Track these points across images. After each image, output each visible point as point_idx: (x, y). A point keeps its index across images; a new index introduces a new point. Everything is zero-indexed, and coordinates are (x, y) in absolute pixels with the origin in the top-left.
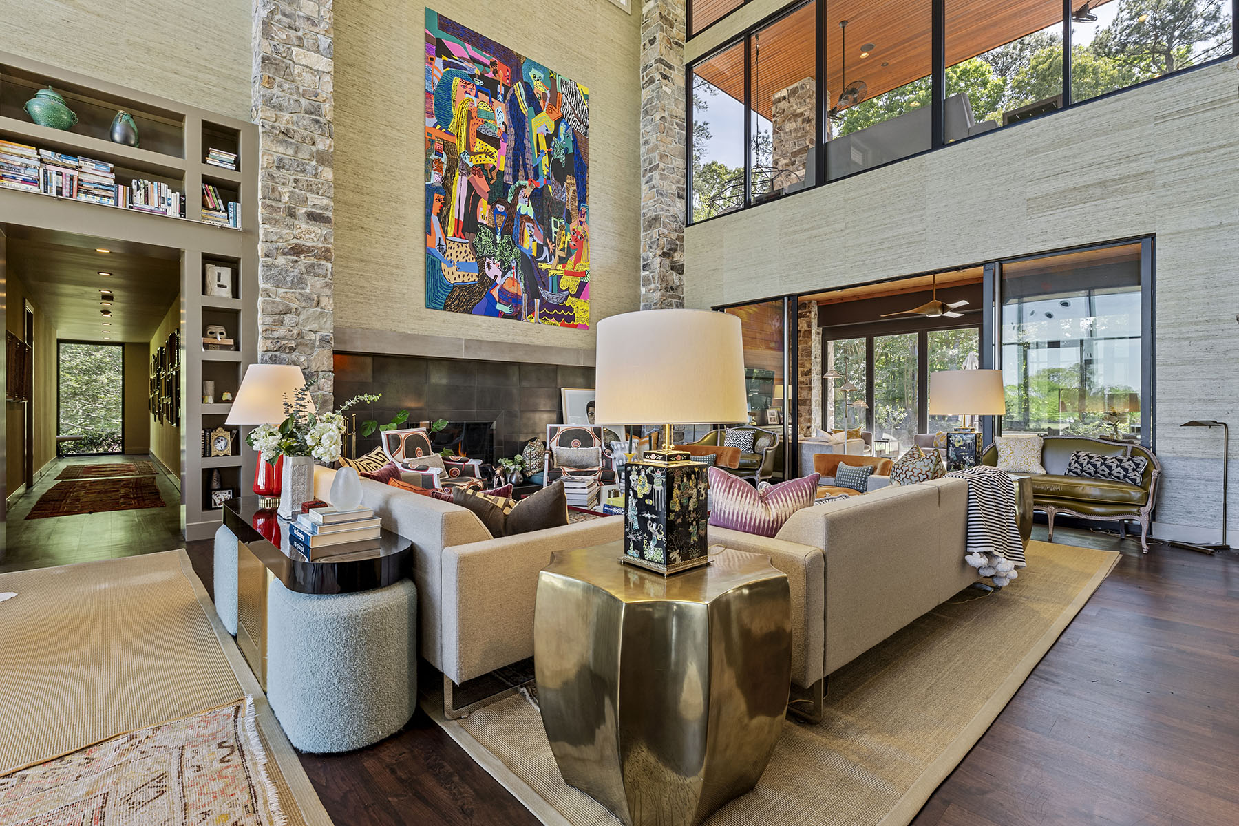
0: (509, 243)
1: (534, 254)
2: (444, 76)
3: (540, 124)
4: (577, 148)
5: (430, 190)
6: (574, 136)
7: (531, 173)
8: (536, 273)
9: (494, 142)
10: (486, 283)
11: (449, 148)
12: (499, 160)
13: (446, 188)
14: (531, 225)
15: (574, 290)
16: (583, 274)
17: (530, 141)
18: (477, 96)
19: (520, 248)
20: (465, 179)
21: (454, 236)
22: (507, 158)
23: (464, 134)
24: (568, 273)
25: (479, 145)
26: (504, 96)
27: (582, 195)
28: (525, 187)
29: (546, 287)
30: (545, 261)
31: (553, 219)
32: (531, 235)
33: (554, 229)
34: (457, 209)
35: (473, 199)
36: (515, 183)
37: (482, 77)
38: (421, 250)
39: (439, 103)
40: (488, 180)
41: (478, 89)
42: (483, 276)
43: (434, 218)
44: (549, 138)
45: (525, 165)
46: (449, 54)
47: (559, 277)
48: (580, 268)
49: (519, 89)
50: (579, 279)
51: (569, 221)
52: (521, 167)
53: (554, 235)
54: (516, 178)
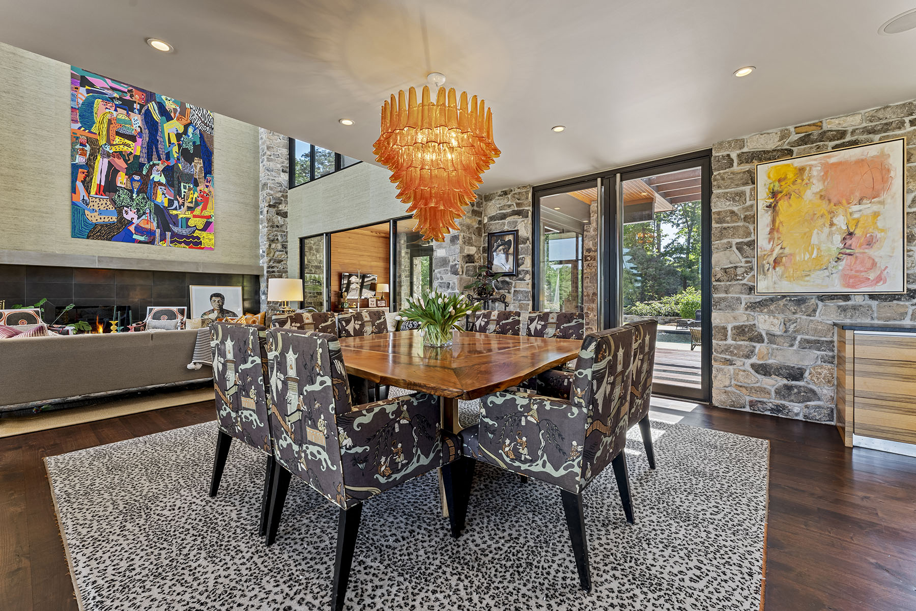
0: (144, 198)
1: (166, 205)
2: (87, 98)
3: (170, 128)
4: (204, 142)
5: (75, 168)
6: (201, 134)
7: (163, 157)
8: (168, 218)
9: (133, 138)
10: (123, 223)
11: (93, 142)
12: (136, 149)
13: (89, 166)
14: (163, 187)
15: (201, 227)
16: (210, 217)
17: (163, 137)
18: (116, 110)
19: (153, 201)
20: (106, 160)
21: (96, 194)
22: (142, 147)
23: (105, 133)
24: (195, 216)
25: (118, 139)
26: (140, 111)
27: (208, 169)
28: (158, 165)
29: (176, 224)
30: (176, 209)
31: (182, 184)
32: (163, 194)
33: (183, 190)
34: (99, 177)
35: (112, 172)
36: (149, 162)
37: (120, 99)
38: (69, 203)
39: (85, 115)
40: (126, 161)
41: (117, 106)
42: (121, 219)
43: (79, 184)
44: (179, 136)
45: (157, 152)
46: (92, 85)
47: (188, 219)
48: (206, 213)
49: (153, 107)
50: (205, 220)
51: (196, 184)
52: (155, 153)
53: (183, 194)
54: (150, 159)
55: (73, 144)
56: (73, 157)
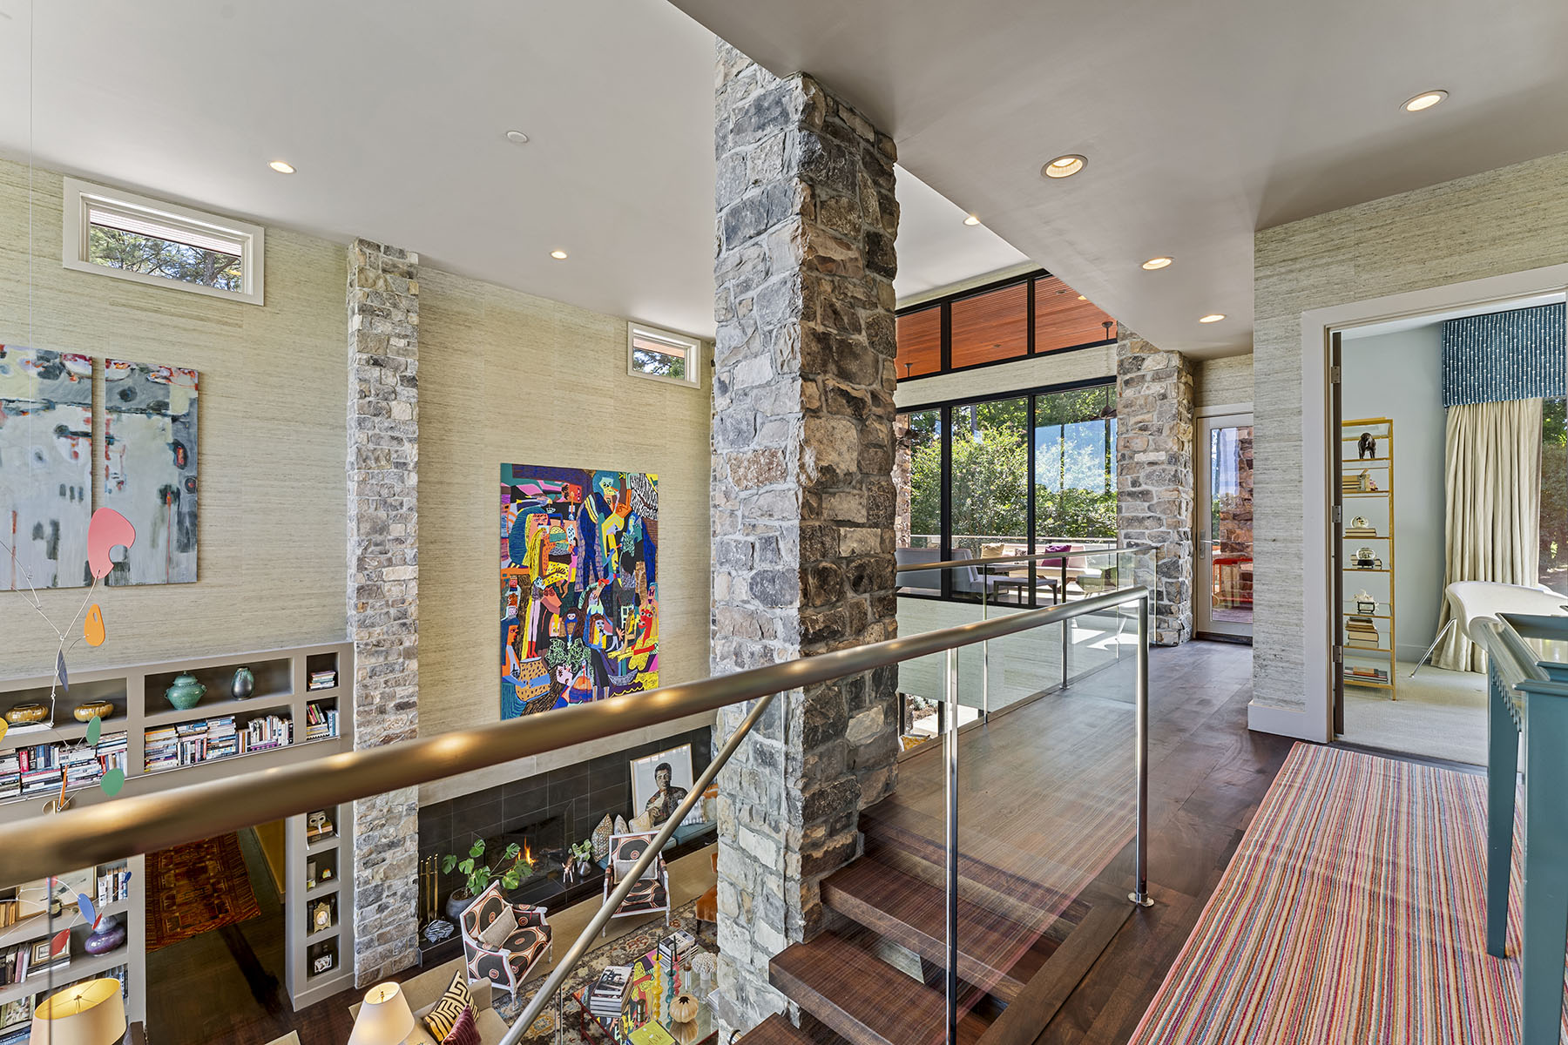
0: (579, 645)
1: (604, 647)
2: (518, 517)
3: (609, 527)
4: (647, 533)
5: (505, 625)
6: (643, 523)
7: (601, 574)
8: (606, 665)
9: (566, 559)
10: (557, 689)
11: (524, 581)
12: (570, 573)
13: (520, 618)
14: (601, 621)
15: (643, 666)
16: (653, 648)
17: (600, 545)
18: (549, 524)
19: (590, 646)
20: (538, 602)
21: (528, 657)
22: (578, 568)
23: (537, 562)
24: (636, 653)
25: (551, 567)
26: (575, 514)
27: (651, 576)
28: (595, 588)
29: (615, 673)
30: (615, 649)
31: (622, 608)
32: (601, 631)
33: (623, 616)
34: (530, 632)
35: (545, 615)
36: (585, 589)
37: (554, 505)
38: (498, 681)
39: (514, 545)
40: (559, 596)
41: (551, 517)
42: (554, 684)
43: (509, 648)
44: (618, 536)
45: (595, 569)
46: (523, 496)
47: (628, 659)
48: (649, 643)
49: (590, 503)
50: (647, 654)
51: (638, 603)
52: (592, 572)
53: (623, 622)
54: (586, 583)
55: (503, 591)
56: (503, 610)
